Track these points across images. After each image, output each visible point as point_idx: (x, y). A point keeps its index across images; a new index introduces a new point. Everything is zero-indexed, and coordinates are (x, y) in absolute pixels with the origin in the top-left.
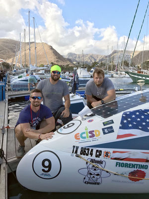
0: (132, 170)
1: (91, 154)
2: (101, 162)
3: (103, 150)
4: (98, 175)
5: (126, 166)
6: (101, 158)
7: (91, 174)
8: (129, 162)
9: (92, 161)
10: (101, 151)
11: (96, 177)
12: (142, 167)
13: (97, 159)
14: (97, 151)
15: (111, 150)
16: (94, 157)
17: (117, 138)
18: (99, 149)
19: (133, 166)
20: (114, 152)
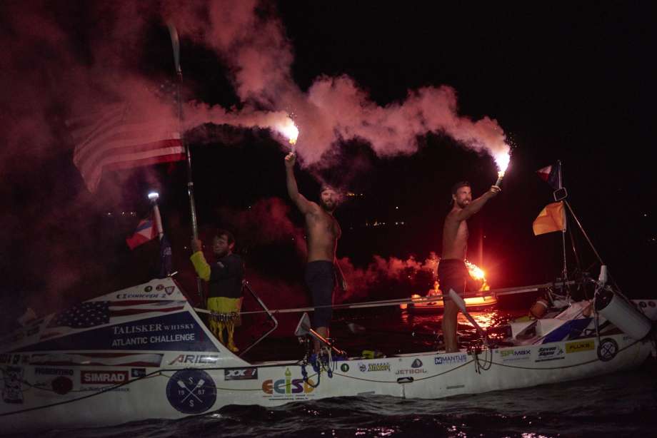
0: (54, 377)
1: (9, 361)
2: (18, 370)
3: (21, 354)
4: (17, 387)
5: (48, 372)
6: (20, 364)
7: (9, 387)
8: (49, 367)
9: (10, 369)
10: (19, 356)
11: (15, 390)
12: (66, 372)
13: (15, 366)
14: (15, 356)
15: (30, 354)
16: (11, 364)
17: (41, 339)
18: (18, 354)
19: (56, 372)
20: (33, 356)
